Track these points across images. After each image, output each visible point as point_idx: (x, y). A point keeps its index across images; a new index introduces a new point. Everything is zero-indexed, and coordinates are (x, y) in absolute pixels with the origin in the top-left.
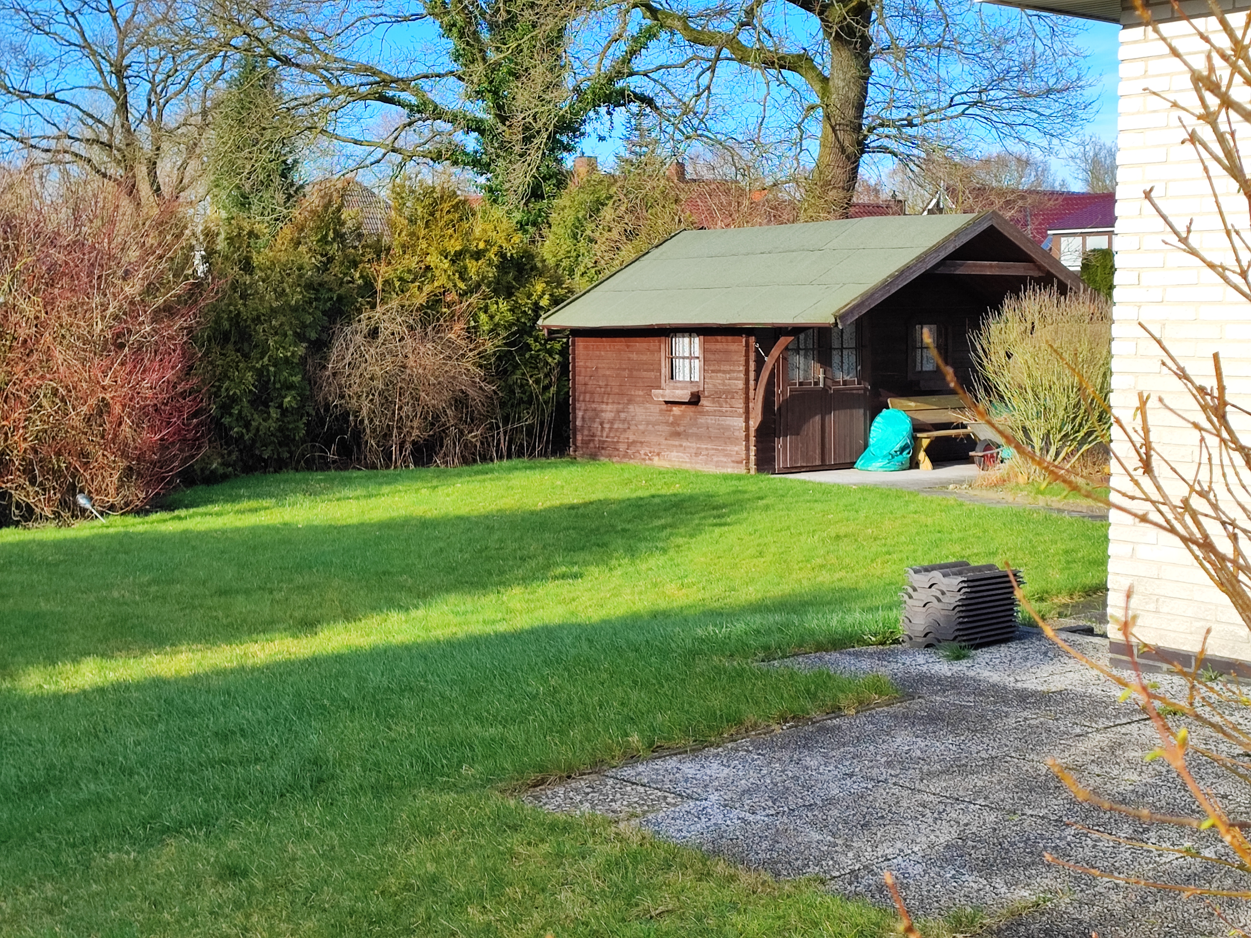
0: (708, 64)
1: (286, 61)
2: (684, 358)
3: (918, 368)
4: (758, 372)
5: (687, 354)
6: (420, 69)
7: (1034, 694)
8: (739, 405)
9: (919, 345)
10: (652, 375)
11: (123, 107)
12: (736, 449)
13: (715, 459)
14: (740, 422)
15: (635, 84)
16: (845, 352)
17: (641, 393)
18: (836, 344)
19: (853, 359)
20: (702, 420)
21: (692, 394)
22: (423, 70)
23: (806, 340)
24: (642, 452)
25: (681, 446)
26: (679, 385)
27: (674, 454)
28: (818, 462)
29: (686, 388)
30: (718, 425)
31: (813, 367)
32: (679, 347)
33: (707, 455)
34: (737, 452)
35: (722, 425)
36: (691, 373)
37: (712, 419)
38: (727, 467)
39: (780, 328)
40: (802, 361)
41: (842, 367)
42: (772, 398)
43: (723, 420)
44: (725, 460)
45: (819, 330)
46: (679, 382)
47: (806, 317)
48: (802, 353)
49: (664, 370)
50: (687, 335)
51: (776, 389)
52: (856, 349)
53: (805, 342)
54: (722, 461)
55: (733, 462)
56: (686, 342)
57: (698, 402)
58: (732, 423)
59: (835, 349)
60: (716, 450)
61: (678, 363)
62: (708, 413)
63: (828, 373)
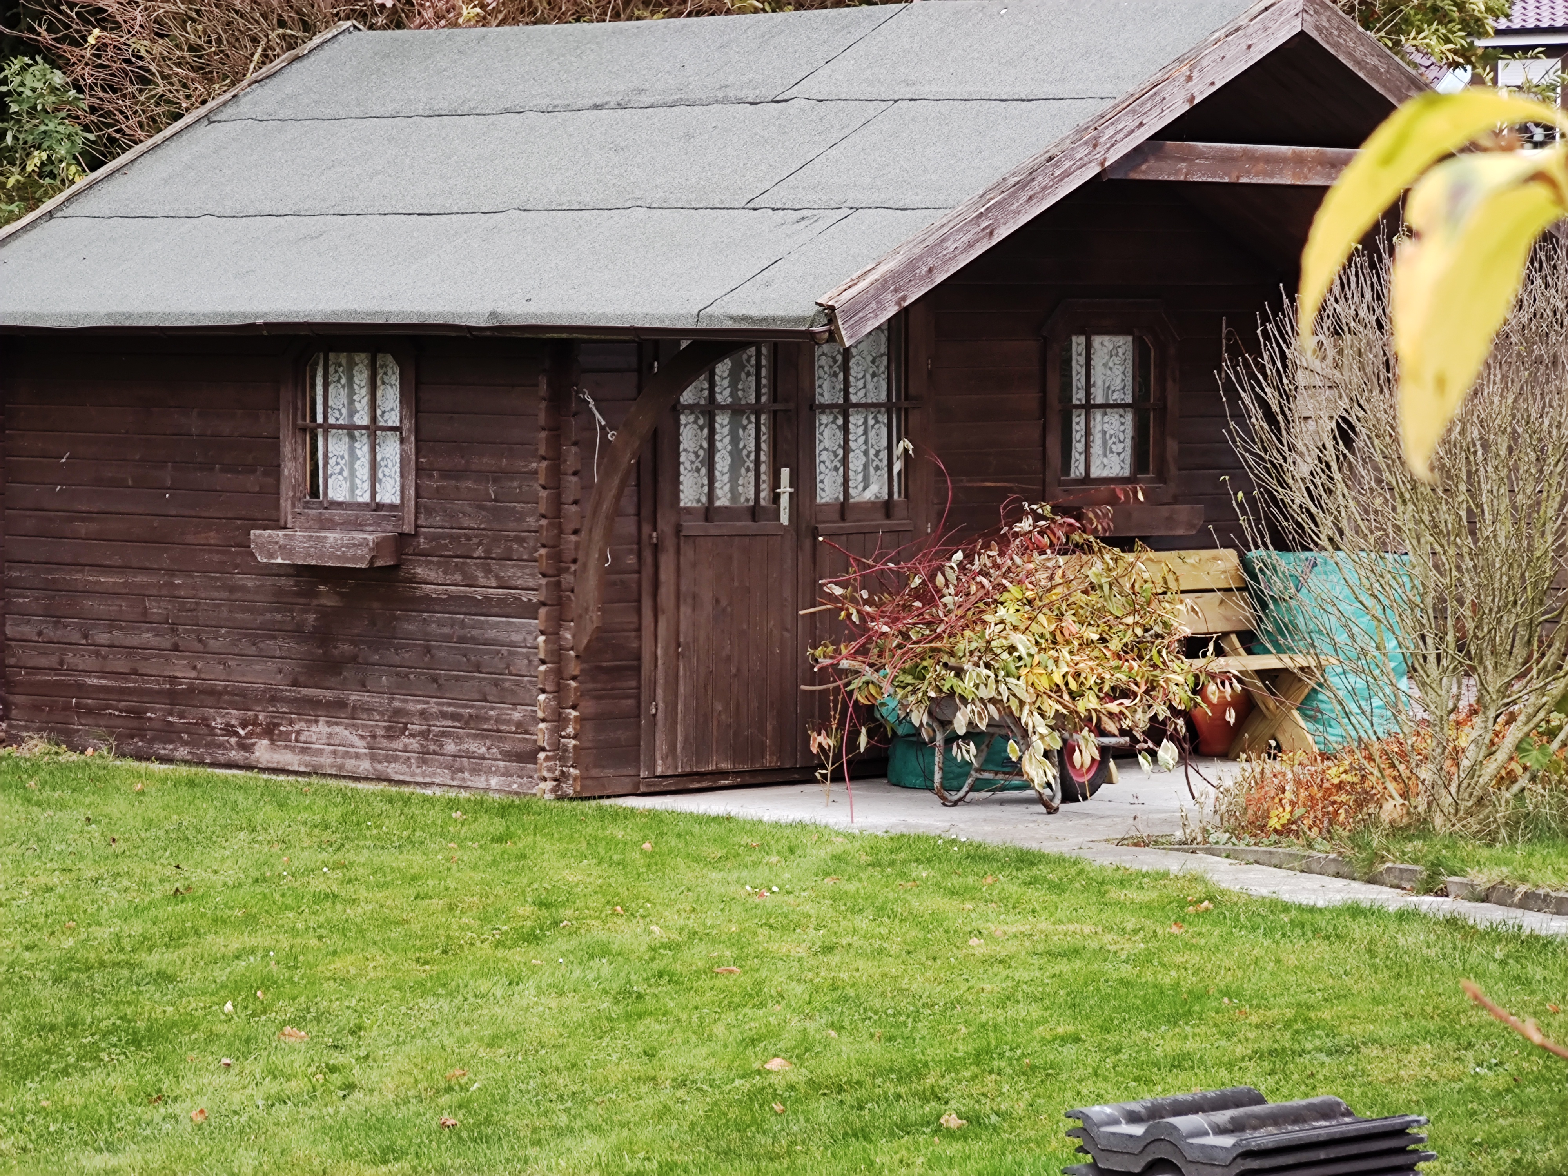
2: (351, 429)
3: (1077, 470)
4: (587, 475)
5: (362, 419)
8: (531, 579)
9: (1078, 397)
10: (251, 482)
12: (517, 715)
13: (450, 747)
14: (533, 634)
16: (856, 420)
17: (213, 537)
18: (826, 392)
19: (879, 436)
20: (409, 625)
21: (378, 545)
23: (734, 377)
24: (218, 723)
25: (341, 704)
26: (336, 514)
27: (322, 728)
28: (769, 761)
29: (358, 526)
30: (462, 640)
31: (757, 463)
32: (338, 398)
33: (425, 735)
34: (519, 724)
35: (474, 640)
36: (374, 478)
37: (440, 624)
38: (489, 772)
39: (656, 343)
40: (723, 444)
41: (845, 462)
42: (632, 560)
43: (480, 626)
44: (483, 750)
45: (775, 349)
46: (339, 505)
47: (736, 310)
48: (722, 420)
49: (289, 469)
50: (362, 358)
51: (646, 529)
52: (889, 407)
53: (733, 385)
54: (470, 755)
55: (509, 756)
56: (361, 378)
57: (396, 567)
58: (503, 636)
59: (824, 408)
60: (454, 717)
61: (336, 449)
62: (428, 603)
63: (804, 481)
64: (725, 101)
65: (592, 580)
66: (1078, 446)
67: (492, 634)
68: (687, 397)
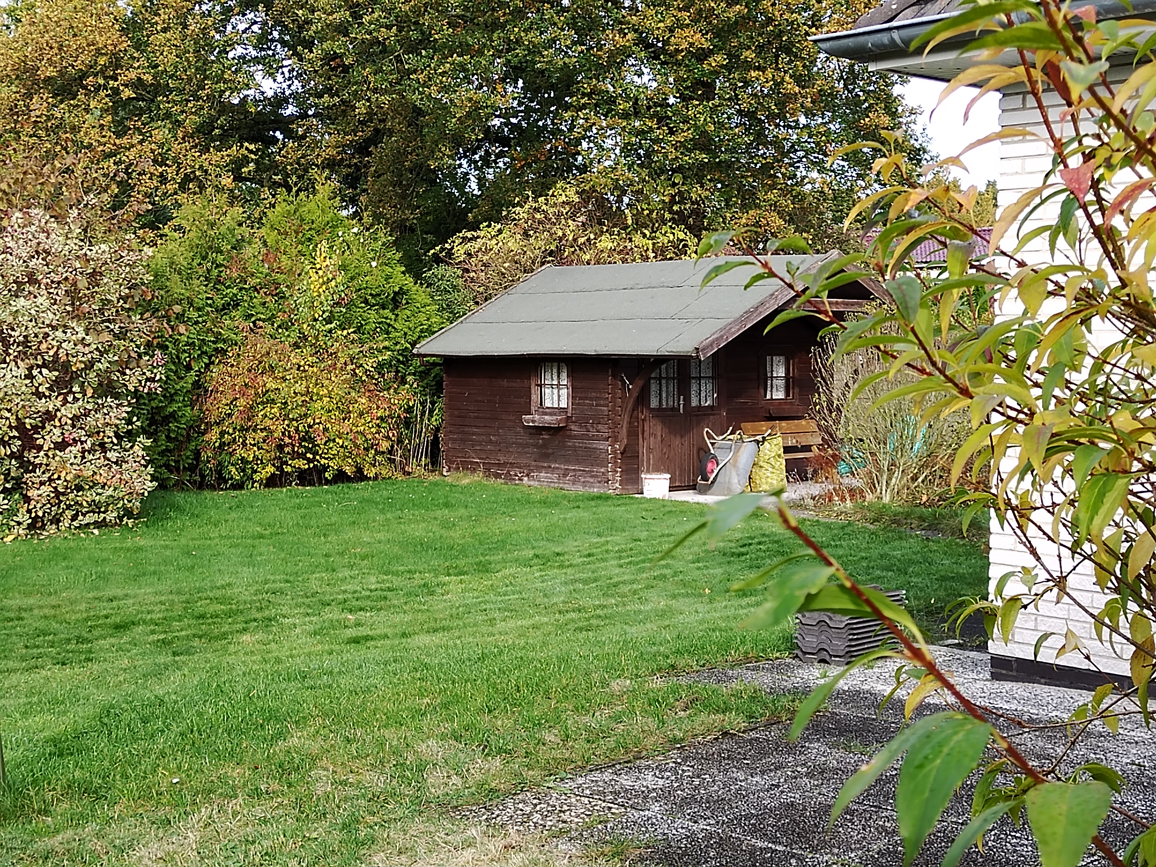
2: (552, 385)
3: (768, 397)
4: (624, 398)
5: (555, 382)
8: (605, 430)
9: (769, 375)
10: (522, 401)
12: (602, 470)
13: (583, 480)
14: (606, 446)
16: (703, 381)
17: (511, 418)
18: (694, 373)
19: (710, 387)
20: (570, 443)
21: (560, 420)
23: (667, 369)
24: (512, 473)
25: (550, 467)
26: (548, 411)
27: (543, 474)
29: (555, 414)
30: (585, 448)
31: (674, 394)
32: (548, 376)
33: (574, 476)
34: (603, 473)
35: (589, 448)
36: (559, 400)
37: (579, 443)
38: (594, 487)
39: (643, 359)
40: (664, 389)
41: (700, 394)
42: (636, 424)
43: (590, 443)
44: (592, 480)
45: (679, 360)
46: (548, 408)
47: (668, 349)
48: (664, 382)
49: (533, 397)
50: (555, 364)
51: (640, 414)
52: (712, 378)
53: (667, 371)
54: (588, 482)
55: (600, 482)
56: (555, 371)
57: (566, 426)
58: (598, 447)
59: (693, 378)
60: (583, 471)
61: (548, 391)
62: (575, 437)
63: (688, 400)
64: (663, 286)
65: (625, 430)
66: (769, 389)
67: (595, 446)
68: (653, 376)
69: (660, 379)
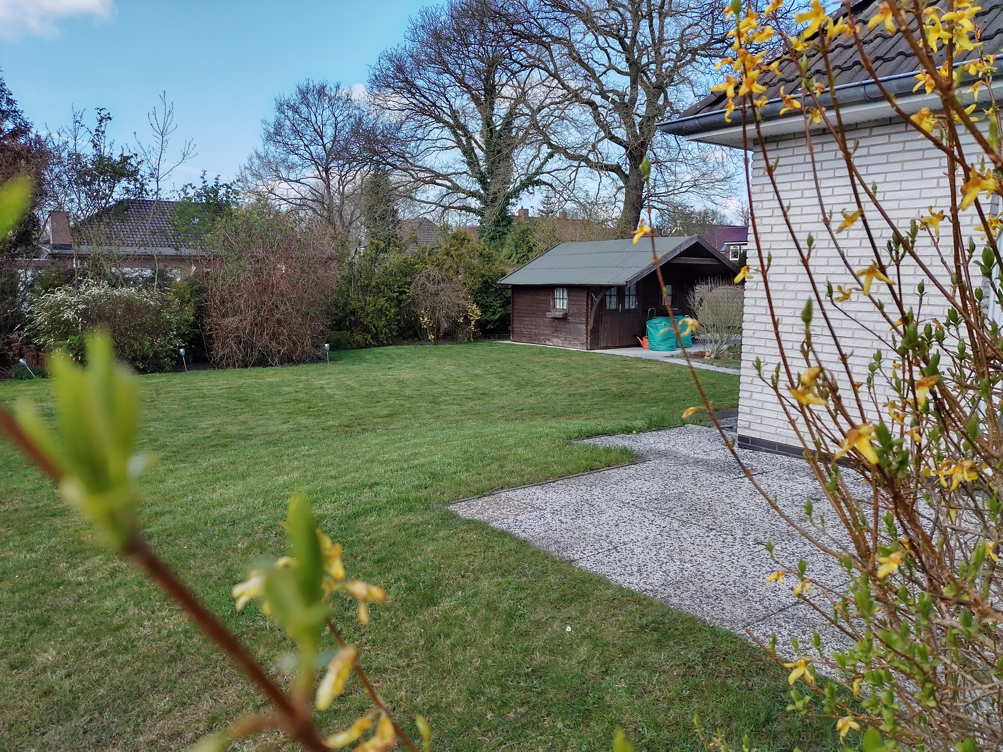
0: (574, 169)
1: (395, 167)
4: (592, 305)
5: (561, 297)
6: (451, 171)
7: (702, 460)
8: (584, 320)
9: (663, 294)
10: (546, 305)
11: (328, 187)
13: (573, 342)
14: (584, 327)
15: (545, 178)
16: (631, 297)
17: (541, 313)
18: (627, 293)
19: (634, 299)
20: (567, 326)
21: (563, 314)
22: (454, 171)
23: (614, 291)
24: (541, 338)
25: (558, 336)
26: (558, 310)
27: (555, 339)
28: (617, 344)
29: (561, 312)
30: (574, 327)
31: (617, 303)
32: (558, 294)
33: (569, 340)
34: (581, 339)
36: (563, 305)
37: (572, 325)
38: (578, 346)
39: (602, 286)
40: (612, 300)
41: (629, 303)
42: (598, 317)
43: (577, 326)
44: (577, 343)
45: (619, 287)
47: (613, 282)
48: (612, 297)
49: (551, 304)
50: (562, 289)
51: (601, 312)
52: (636, 295)
55: (580, 344)
56: (561, 292)
57: (566, 317)
58: (580, 327)
59: (626, 296)
60: (573, 338)
61: (558, 301)
62: (570, 323)
63: (623, 305)
64: (613, 252)
65: (592, 320)
68: (607, 294)
69: (610, 296)
